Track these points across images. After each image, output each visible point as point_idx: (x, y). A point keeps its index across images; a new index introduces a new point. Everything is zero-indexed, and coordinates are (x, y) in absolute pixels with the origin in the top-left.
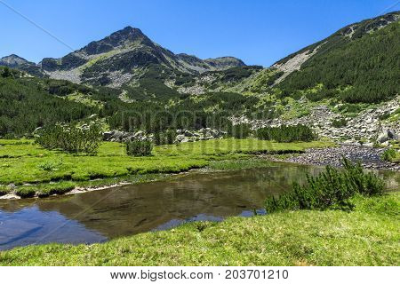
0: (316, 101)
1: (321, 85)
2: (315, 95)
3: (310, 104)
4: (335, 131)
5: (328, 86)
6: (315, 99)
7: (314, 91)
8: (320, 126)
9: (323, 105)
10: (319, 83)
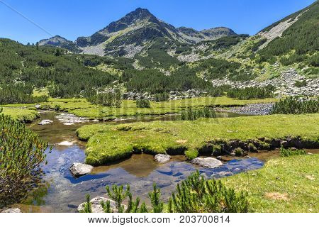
0: (287, 65)
1: (294, 51)
2: (287, 60)
3: (282, 67)
4: (296, 89)
5: (299, 52)
6: (286, 63)
7: (287, 56)
8: (285, 86)
9: (292, 69)
10: (292, 49)
